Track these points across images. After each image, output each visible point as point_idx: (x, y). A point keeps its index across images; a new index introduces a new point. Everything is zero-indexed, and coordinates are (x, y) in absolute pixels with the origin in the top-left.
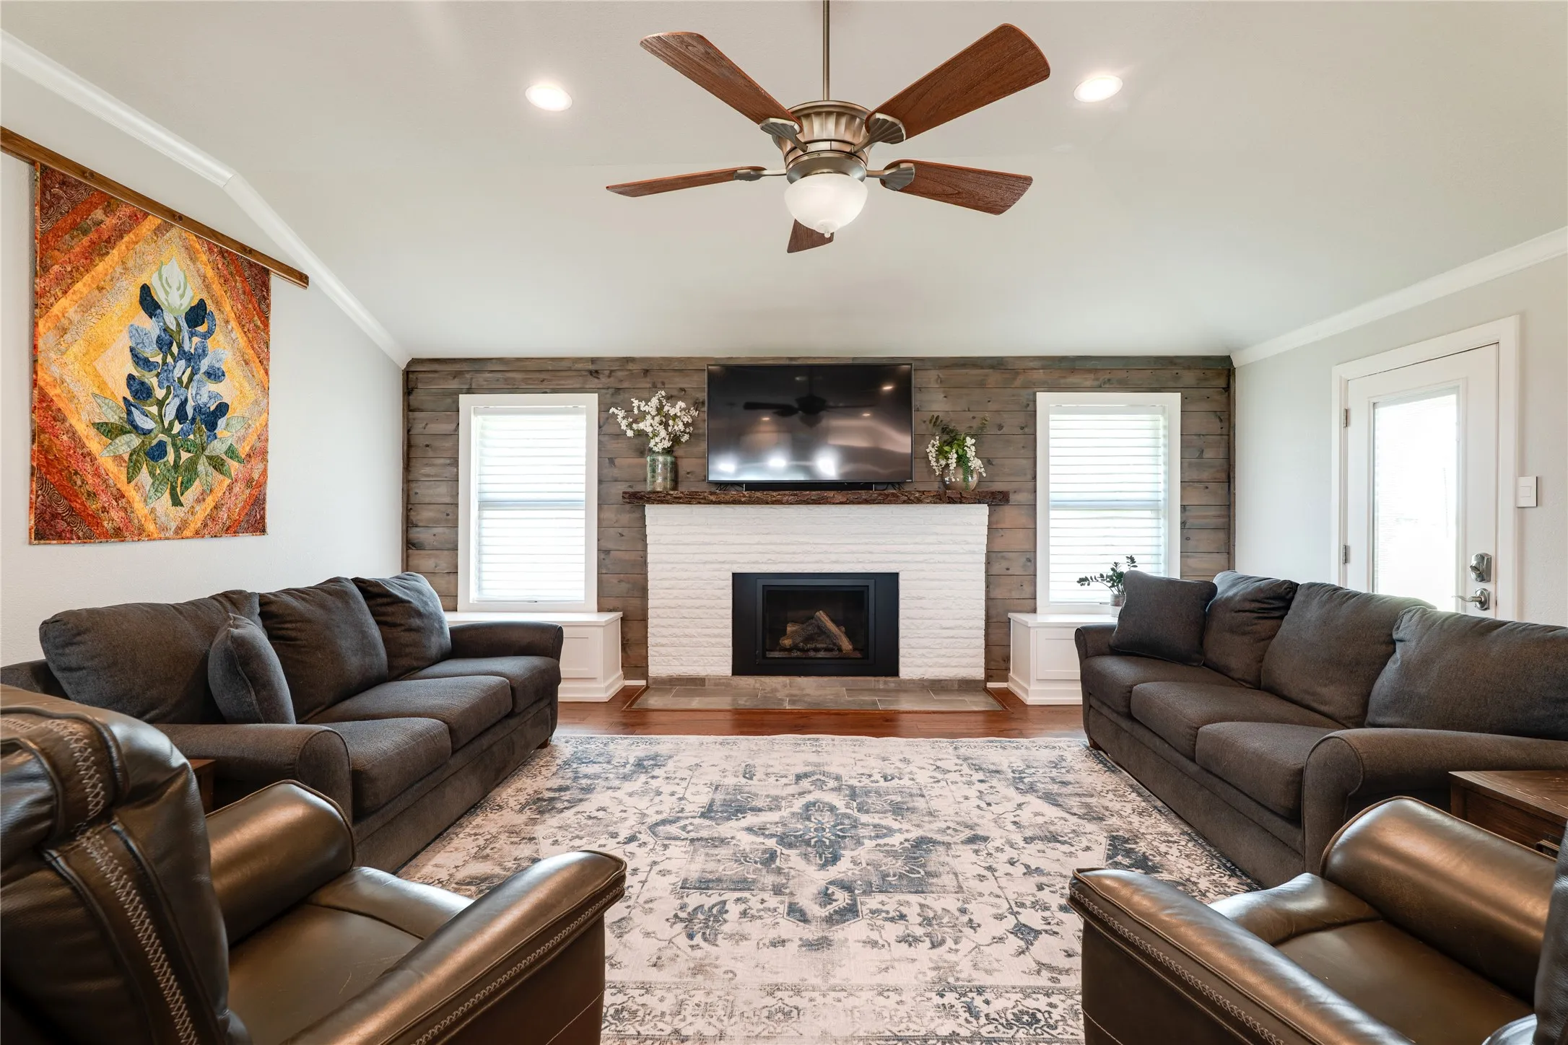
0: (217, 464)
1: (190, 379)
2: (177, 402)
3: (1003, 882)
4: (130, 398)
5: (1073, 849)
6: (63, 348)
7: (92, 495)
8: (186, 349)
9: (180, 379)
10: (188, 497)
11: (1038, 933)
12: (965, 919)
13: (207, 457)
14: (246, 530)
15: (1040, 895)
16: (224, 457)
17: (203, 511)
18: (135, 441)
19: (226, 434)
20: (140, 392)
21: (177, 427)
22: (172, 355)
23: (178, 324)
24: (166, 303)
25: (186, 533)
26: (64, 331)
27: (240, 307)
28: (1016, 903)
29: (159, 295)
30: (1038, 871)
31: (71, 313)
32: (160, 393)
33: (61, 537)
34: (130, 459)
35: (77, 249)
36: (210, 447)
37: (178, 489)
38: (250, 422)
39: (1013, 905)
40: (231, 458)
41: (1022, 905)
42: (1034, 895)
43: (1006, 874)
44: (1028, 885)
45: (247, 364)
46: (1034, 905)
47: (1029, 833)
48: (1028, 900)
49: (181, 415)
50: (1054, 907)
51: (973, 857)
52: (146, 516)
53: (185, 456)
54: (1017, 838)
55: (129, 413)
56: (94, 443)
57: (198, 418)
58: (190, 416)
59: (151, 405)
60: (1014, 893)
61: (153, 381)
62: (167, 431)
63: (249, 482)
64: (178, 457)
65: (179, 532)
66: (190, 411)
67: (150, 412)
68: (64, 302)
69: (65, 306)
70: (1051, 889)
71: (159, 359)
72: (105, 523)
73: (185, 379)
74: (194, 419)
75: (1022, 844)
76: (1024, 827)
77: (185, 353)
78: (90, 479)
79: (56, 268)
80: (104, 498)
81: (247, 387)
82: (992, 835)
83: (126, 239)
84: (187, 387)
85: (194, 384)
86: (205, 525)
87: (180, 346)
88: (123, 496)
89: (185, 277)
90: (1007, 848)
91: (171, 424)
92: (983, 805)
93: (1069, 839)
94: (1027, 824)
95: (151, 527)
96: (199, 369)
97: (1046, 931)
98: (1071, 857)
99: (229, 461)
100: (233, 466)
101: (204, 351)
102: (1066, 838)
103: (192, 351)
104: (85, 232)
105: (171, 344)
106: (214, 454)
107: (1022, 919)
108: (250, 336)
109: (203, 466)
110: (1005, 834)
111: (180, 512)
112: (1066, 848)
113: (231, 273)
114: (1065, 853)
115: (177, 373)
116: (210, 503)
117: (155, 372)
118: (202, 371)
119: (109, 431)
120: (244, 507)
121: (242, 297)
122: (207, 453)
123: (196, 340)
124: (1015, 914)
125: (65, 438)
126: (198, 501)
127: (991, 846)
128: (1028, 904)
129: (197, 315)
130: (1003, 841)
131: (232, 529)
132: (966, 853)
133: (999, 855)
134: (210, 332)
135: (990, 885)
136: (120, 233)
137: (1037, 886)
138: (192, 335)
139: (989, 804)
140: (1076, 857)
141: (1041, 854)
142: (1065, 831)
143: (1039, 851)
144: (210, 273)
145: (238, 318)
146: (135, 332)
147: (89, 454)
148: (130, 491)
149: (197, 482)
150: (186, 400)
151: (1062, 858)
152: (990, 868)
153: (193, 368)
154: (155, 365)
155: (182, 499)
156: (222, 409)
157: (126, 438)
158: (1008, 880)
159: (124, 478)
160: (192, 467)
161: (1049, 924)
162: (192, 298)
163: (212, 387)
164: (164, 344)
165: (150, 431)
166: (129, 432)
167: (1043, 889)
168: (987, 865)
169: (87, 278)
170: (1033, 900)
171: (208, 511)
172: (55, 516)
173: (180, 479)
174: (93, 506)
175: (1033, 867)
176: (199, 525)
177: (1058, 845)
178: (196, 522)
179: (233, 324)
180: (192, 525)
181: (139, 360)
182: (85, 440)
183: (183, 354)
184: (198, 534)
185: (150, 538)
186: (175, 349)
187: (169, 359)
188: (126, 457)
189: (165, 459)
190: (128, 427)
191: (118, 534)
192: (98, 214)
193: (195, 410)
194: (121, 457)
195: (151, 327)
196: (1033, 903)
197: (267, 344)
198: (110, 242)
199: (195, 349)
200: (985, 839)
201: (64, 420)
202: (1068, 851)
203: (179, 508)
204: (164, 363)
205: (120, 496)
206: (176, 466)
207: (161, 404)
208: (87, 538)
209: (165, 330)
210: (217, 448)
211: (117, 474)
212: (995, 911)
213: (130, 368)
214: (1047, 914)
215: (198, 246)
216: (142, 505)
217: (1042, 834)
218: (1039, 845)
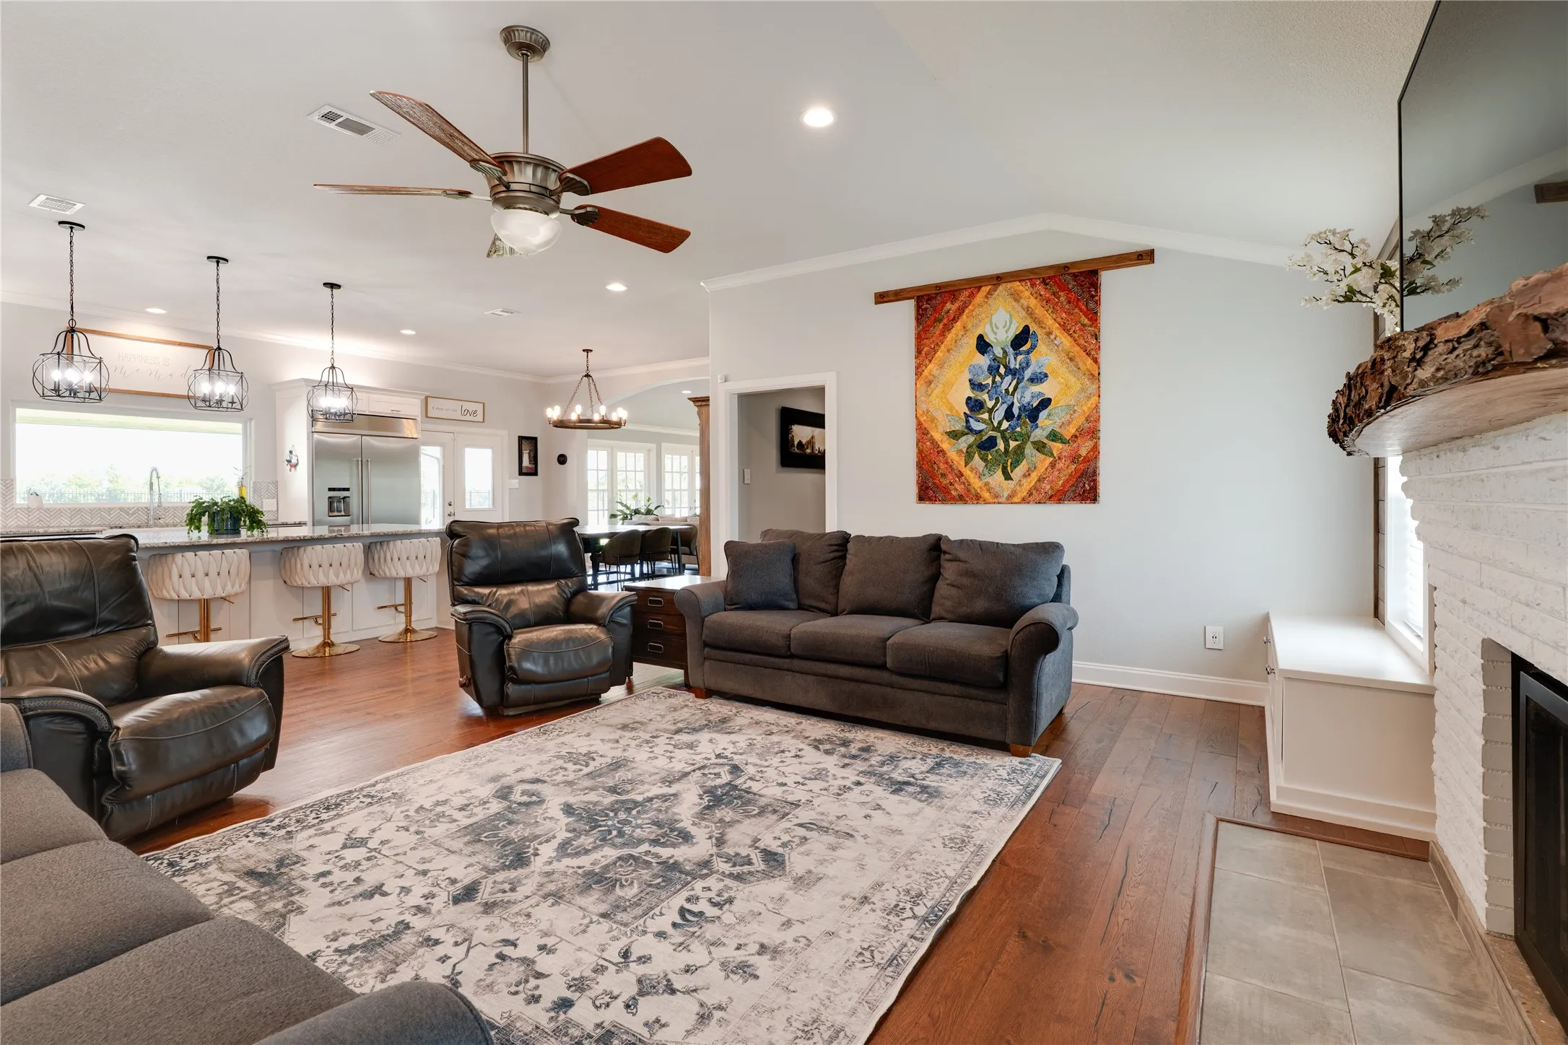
0: (1040, 447)
1: (1016, 389)
2: (1005, 406)
3: (401, 868)
4: (968, 412)
5: (335, 945)
6: (929, 392)
7: (944, 475)
8: (1012, 367)
9: (1007, 390)
10: (1017, 473)
11: (344, 847)
12: (412, 829)
13: (1032, 442)
14: (1073, 499)
15: (356, 874)
16: (1045, 441)
17: (1028, 484)
18: (971, 439)
19: (1047, 422)
20: (975, 406)
21: (1005, 425)
22: (1000, 375)
23: (1005, 352)
24: (995, 341)
25: (1015, 500)
26: (930, 382)
27: (1064, 315)
28: (376, 858)
29: (990, 338)
30: (369, 895)
31: (935, 372)
32: (990, 404)
33: (932, 500)
34: (967, 452)
35: (937, 333)
36: (1033, 435)
37: (1009, 468)
38: (1076, 408)
39: (377, 855)
40: (1053, 441)
41: (369, 859)
42: (362, 871)
43: (403, 875)
44: (371, 879)
45: (1071, 359)
46: (358, 864)
47: (408, 939)
48: (365, 864)
49: (1009, 415)
50: (336, 871)
51: (451, 873)
52: (981, 488)
53: (1013, 444)
54: (418, 922)
55: (967, 421)
56: (946, 445)
57: (1023, 415)
58: (1016, 414)
59: (983, 413)
60: (383, 864)
61: (986, 397)
62: (997, 429)
63: (1075, 458)
64: (1007, 445)
65: (1010, 500)
66: (1016, 411)
67: (982, 419)
68: (930, 366)
69: (932, 368)
70: (345, 885)
71: (989, 381)
72: (953, 492)
73: (1011, 389)
74: (1019, 416)
75: (407, 917)
76: (421, 944)
77: (1010, 370)
78: (942, 466)
79: (926, 349)
80: (950, 477)
81: (1073, 380)
82: (452, 908)
83: (967, 311)
84: (1013, 394)
85: (1019, 390)
86: (1030, 494)
87: (1005, 367)
88: (962, 475)
89: (1011, 316)
90: (422, 902)
91: (1000, 423)
92: (508, 951)
93: (344, 962)
94: (420, 951)
95: (986, 495)
96: (1023, 378)
97: (337, 851)
98: (335, 933)
99: (1050, 444)
100: (1056, 447)
101: (1027, 363)
102: (350, 959)
103: (1017, 367)
104: (940, 321)
105: (999, 367)
106: (1036, 439)
107: (363, 850)
108: (1076, 336)
109: (1029, 449)
110: (438, 920)
111: (1011, 484)
112: (344, 943)
113: (1054, 294)
114: (344, 934)
115: (1004, 386)
116: (1035, 476)
117: (987, 391)
118: (1026, 379)
119: (954, 435)
120: (1067, 481)
121: (1067, 307)
122: (1031, 439)
123: (1020, 358)
124: (371, 850)
125: (928, 443)
126: (1025, 476)
127: (442, 897)
128: (364, 862)
129: (1021, 339)
130: (434, 909)
131: (1058, 497)
132: (465, 877)
133: (426, 891)
134: (1033, 347)
135: (412, 858)
136: (961, 311)
137: (362, 880)
138: (1017, 355)
139: (502, 957)
140: (326, 937)
141: (375, 917)
142: (355, 972)
143: (380, 919)
144: (1033, 302)
145: (1064, 327)
146: (972, 369)
147: (942, 451)
148: (967, 472)
149: (1024, 462)
150: (1013, 404)
151: (345, 926)
152: (425, 873)
153: (1018, 378)
154: (986, 386)
155: (1012, 475)
156: (1045, 403)
157: (964, 438)
158: (397, 872)
159: (963, 463)
160: (1019, 452)
161: (336, 857)
162: (1017, 328)
163: (1036, 389)
164: (993, 370)
165: (981, 431)
166: (966, 434)
167: (354, 880)
168: (429, 875)
169: (942, 347)
170: (360, 868)
171: (1033, 483)
172: (927, 488)
173: (1010, 461)
174: (945, 482)
175: (377, 896)
176: (1025, 494)
177: (358, 941)
178: (1023, 493)
179: (1057, 331)
180: (1020, 494)
181: (976, 386)
182: (939, 443)
183: (1010, 371)
184: (1024, 501)
185: (986, 502)
186: (1002, 370)
187: (998, 379)
188: (965, 450)
189: (996, 448)
190: (966, 431)
191: (961, 499)
192: (948, 306)
193: (1020, 409)
194: (961, 451)
195: (984, 361)
196: (360, 865)
197: (1096, 337)
198: (955, 320)
199: (1020, 365)
200: (457, 900)
201: (928, 433)
202: (341, 939)
203: (1010, 481)
204: (994, 382)
205: (961, 475)
206: (1006, 450)
207: (991, 411)
208: (944, 501)
209: (994, 360)
210: (1039, 434)
211: (958, 461)
212: (391, 844)
213: (969, 393)
214: (342, 863)
215: (1021, 288)
216: (977, 480)
217: (389, 946)
218: (382, 928)
